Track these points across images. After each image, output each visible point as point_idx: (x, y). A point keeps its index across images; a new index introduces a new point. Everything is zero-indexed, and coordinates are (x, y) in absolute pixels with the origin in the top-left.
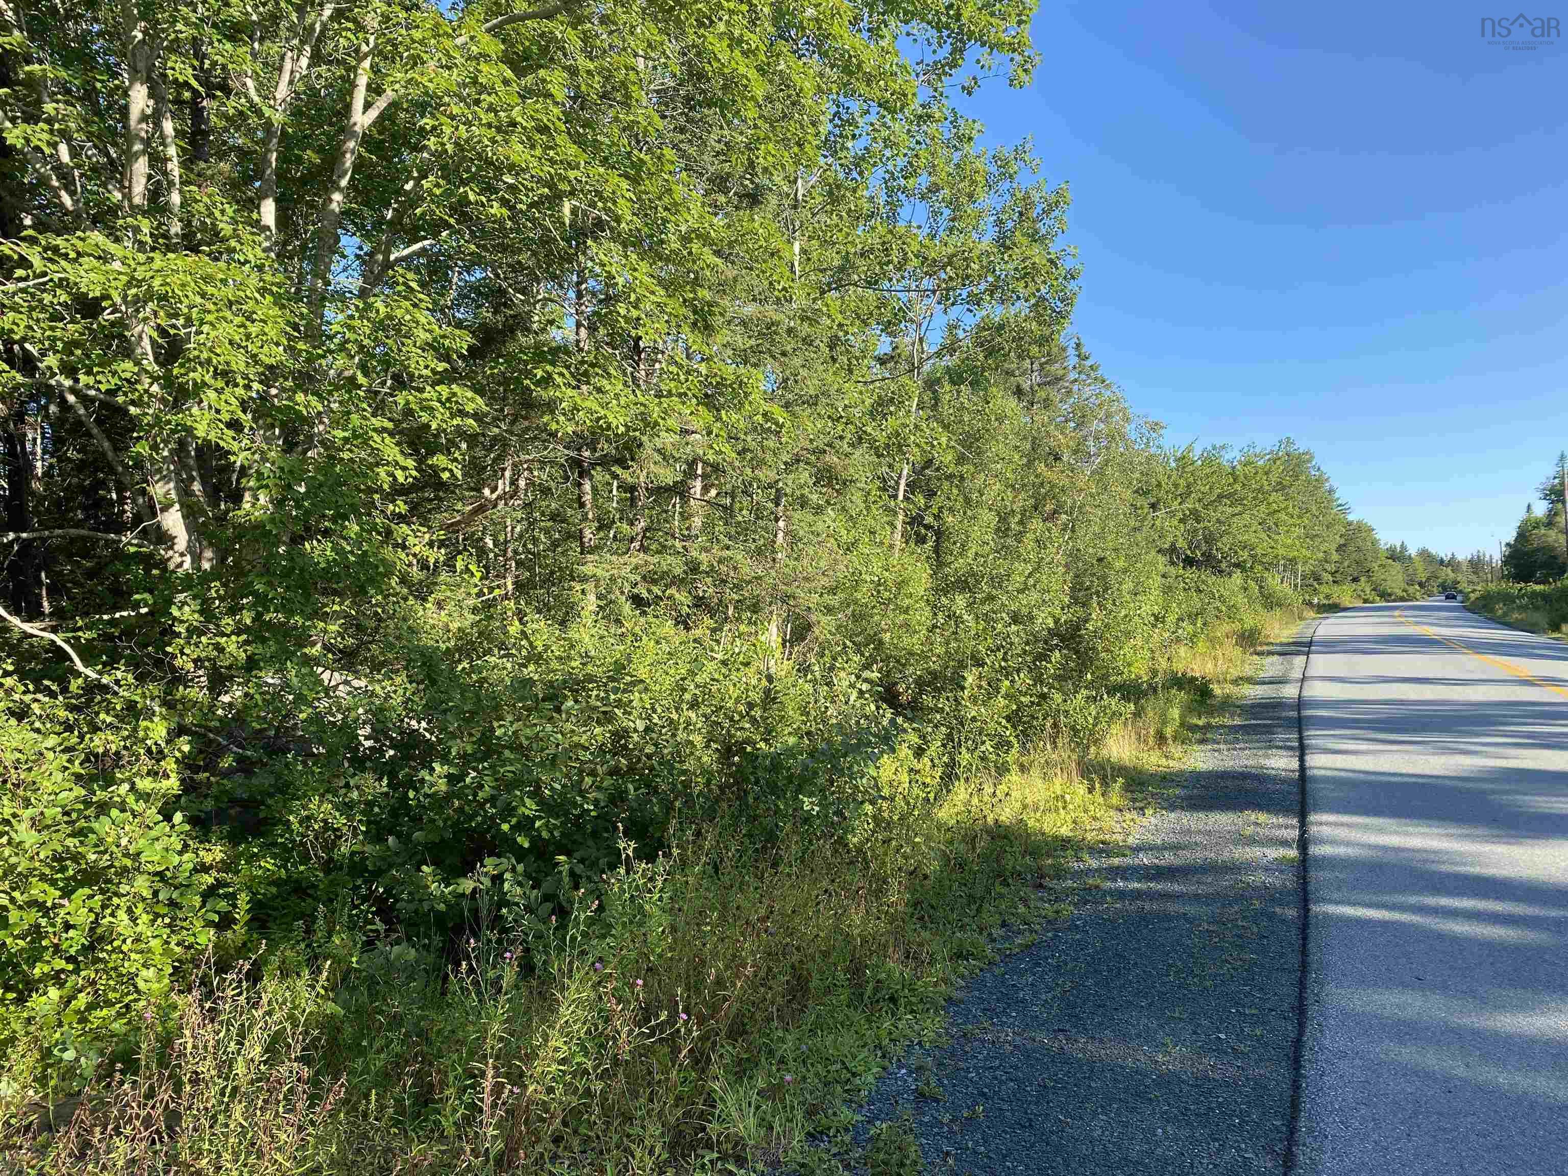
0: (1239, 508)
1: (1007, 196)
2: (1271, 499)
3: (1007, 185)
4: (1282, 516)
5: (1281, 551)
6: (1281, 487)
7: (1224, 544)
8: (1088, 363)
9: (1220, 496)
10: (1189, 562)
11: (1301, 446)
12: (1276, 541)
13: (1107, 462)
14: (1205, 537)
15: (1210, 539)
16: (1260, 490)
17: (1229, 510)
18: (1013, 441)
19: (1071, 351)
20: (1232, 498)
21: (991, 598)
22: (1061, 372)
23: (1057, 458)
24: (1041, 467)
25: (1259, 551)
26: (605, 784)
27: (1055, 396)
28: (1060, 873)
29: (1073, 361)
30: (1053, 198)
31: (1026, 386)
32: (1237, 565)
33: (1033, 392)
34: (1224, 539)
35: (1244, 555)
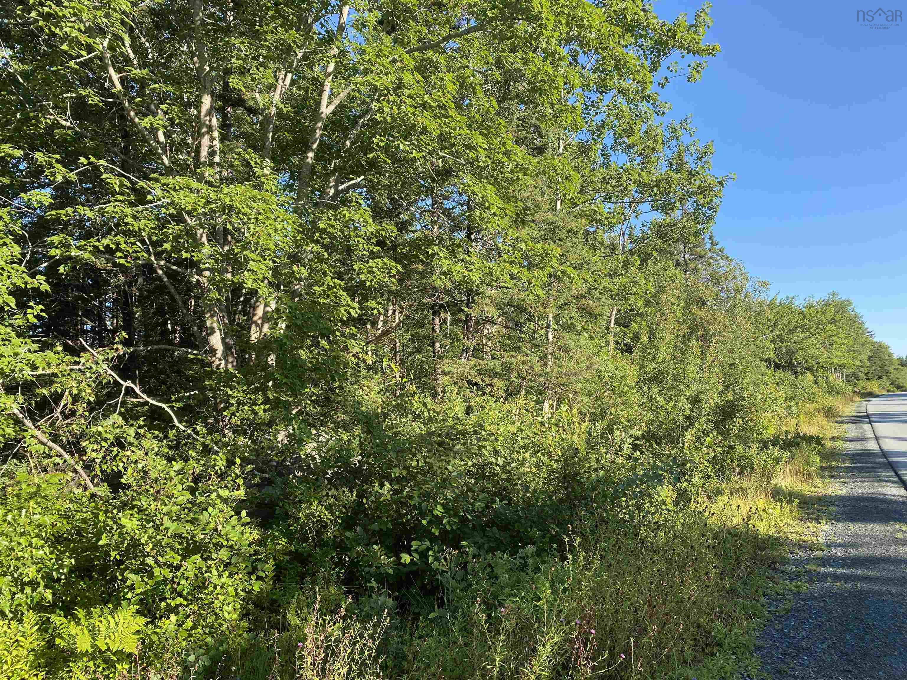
0: (808, 334)
1: (675, 149)
2: (828, 329)
3: (675, 143)
4: (835, 338)
5: (835, 360)
6: (833, 321)
7: (799, 356)
8: (717, 247)
9: (795, 328)
10: (777, 366)
11: (843, 296)
12: (832, 354)
13: (734, 306)
14: (787, 352)
15: (790, 352)
16: (821, 323)
17: (802, 335)
18: (677, 293)
19: (707, 240)
20: (803, 328)
21: (673, 387)
22: (703, 253)
23: (704, 303)
24: (695, 309)
25: (820, 360)
26: (480, 497)
27: (701, 266)
28: (785, 562)
29: (709, 246)
30: (704, 150)
31: (682, 260)
32: (808, 369)
33: (686, 265)
34: (800, 353)
35: (812, 362)
